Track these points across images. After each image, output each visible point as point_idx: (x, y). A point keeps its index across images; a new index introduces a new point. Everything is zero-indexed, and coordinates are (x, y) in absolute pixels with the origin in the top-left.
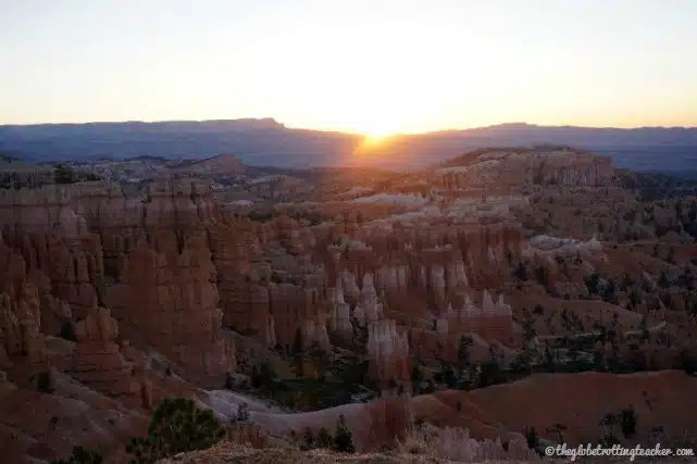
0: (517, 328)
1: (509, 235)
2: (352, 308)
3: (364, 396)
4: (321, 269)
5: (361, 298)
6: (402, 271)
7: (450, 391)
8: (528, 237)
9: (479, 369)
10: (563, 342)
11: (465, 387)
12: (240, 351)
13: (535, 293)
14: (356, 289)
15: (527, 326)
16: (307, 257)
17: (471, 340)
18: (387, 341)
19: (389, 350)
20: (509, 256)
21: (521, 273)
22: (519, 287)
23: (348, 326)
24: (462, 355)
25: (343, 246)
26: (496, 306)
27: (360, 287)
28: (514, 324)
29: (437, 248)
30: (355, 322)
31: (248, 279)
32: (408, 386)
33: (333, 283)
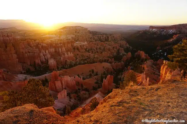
0: (74, 58)
1: (72, 42)
2: (45, 57)
3: (49, 72)
4: (37, 50)
5: (46, 55)
6: (53, 49)
7: (64, 70)
8: (75, 42)
9: (69, 65)
10: (82, 60)
11: (66, 69)
12: (23, 67)
13: (77, 52)
14: (45, 53)
15: (76, 57)
16: (34, 48)
17: (67, 61)
18: (52, 62)
19: (52, 63)
20: (72, 46)
21: (74, 48)
22: (74, 51)
23: (44, 60)
24: (66, 63)
25: (41, 45)
26: (71, 54)
27: (46, 53)
28: (74, 57)
29: (59, 45)
30: (45, 59)
31: (23, 53)
32: (57, 70)
33: (40, 52)
